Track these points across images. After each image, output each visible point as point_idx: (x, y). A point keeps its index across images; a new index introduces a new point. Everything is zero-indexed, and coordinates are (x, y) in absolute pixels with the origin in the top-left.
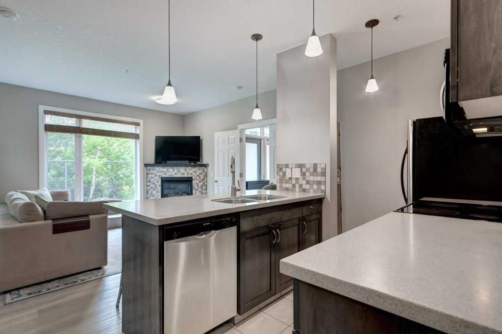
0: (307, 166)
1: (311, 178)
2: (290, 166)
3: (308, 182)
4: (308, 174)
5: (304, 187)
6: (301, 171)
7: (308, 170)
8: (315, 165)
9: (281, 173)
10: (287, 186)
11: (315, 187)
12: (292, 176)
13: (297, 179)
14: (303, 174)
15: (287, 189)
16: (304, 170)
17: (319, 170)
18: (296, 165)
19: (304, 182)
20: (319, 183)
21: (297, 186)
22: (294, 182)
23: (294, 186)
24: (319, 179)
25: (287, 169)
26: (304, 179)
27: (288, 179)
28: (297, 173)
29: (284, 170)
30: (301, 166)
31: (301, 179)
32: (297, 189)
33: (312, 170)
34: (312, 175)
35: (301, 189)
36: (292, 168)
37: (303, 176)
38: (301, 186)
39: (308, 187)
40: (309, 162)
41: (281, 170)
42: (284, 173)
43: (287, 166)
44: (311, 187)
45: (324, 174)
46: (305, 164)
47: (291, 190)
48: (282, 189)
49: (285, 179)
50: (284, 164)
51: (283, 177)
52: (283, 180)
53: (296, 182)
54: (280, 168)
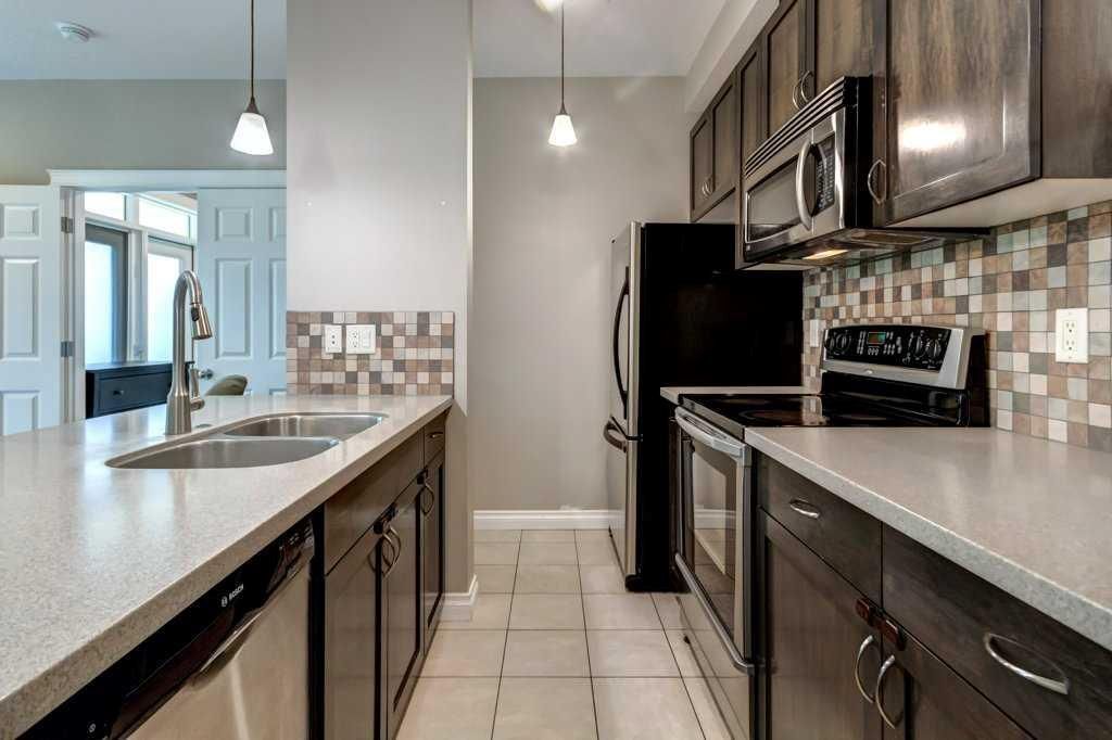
0: (399, 319)
1: (411, 354)
2: (337, 318)
3: (400, 366)
4: (399, 341)
5: (386, 379)
6: (378, 333)
7: (400, 330)
8: (423, 318)
9: (304, 341)
10: (327, 378)
11: (423, 378)
12: (344, 349)
13: (363, 358)
14: (385, 343)
15: (327, 389)
16: (387, 330)
17: (435, 330)
18: (359, 314)
19: (387, 366)
20: (435, 366)
21: (364, 377)
22: (351, 366)
23: (352, 378)
24: (435, 354)
25: (327, 326)
26: (385, 356)
27: (331, 357)
28: (363, 340)
29: (315, 329)
30: (375, 319)
31: (379, 356)
32: (364, 386)
33: (412, 330)
34: (412, 343)
35: (377, 387)
36: (344, 326)
37: (383, 346)
38: (375, 377)
39: (399, 378)
40: (404, 307)
41: (303, 329)
42: (317, 342)
43: (327, 318)
44: (411, 378)
45: (448, 341)
46: (392, 314)
47: (338, 392)
48: (311, 392)
49: (318, 357)
50: (317, 313)
51: (311, 354)
52: (312, 362)
53: (360, 368)
54: (300, 325)
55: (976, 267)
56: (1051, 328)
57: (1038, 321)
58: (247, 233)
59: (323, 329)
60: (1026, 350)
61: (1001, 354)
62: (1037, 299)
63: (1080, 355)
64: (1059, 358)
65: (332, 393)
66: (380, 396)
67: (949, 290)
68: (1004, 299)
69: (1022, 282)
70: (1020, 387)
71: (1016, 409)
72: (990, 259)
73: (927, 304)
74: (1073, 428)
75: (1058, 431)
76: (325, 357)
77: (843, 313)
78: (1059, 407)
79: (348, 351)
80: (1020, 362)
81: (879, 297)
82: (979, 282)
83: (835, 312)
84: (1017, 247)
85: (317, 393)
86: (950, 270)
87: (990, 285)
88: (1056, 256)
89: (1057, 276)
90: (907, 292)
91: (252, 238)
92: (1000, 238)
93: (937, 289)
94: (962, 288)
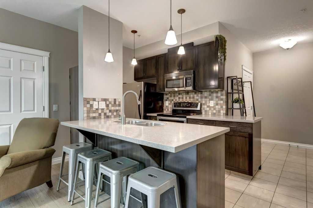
1: (113, 108)
2: (97, 100)
3: (110, 111)
4: (110, 105)
5: (107, 114)
6: (106, 103)
7: (110, 103)
8: (115, 100)
9: (88, 106)
10: (94, 115)
11: (115, 114)
12: (98, 107)
13: (103, 109)
14: (107, 106)
16: (108, 103)
17: (117, 103)
18: (102, 99)
19: (108, 111)
20: (117, 111)
21: (103, 114)
22: (100, 111)
23: (100, 114)
24: (117, 108)
25: (94, 102)
26: (108, 109)
27: (95, 109)
28: (103, 105)
29: (91, 102)
30: (105, 100)
31: (106, 109)
32: (103, 117)
33: (113, 103)
34: (113, 106)
35: (106, 116)
36: (98, 102)
38: (105, 114)
39: (110, 114)
40: (111, 98)
41: (88, 103)
42: (92, 106)
43: (94, 100)
44: (112, 114)
45: (119, 105)
46: (109, 99)
47: (97, 118)
48: (90, 119)
49: (92, 110)
50: (92, 98)
51: (90, 109)
52: (91, 111)
53: (102, 112)
54: (87, 101)
55: (200, 95)
56: (209, 103)
57: (208, 102)
58: (10, 67)
59: (93, 103)
60: (206, 105)
61: (203, 106)
62: (208, 100)
63: (213, 106)
64: (211, 106)
65: (95, 119)
66: (106, 118)
67: (195, 98)
68: (203, 99)
69: (206, 97)
70: (205, 109)
71: (205, 112)
72: (201, 95)
73: (192, 100)
74: (212, 113)
75: (210, 114)
76: (94, 109)
77: (174, 100)
78: (210, 111)
79: (99, 108)
80: (206, 106)
81: (183, 98)
82: (200, 97)
83: (173, 100)
84: (205, 94)
85: (92, 119)
86: (195, 95)
87: (201, 98)
88: (210, 95)
89: (210, 97)
90: (188, 98)
91: (12, 69)
92: (203, 92)
93: (193, 98)
94: (197, 98)
